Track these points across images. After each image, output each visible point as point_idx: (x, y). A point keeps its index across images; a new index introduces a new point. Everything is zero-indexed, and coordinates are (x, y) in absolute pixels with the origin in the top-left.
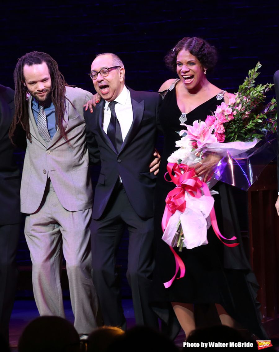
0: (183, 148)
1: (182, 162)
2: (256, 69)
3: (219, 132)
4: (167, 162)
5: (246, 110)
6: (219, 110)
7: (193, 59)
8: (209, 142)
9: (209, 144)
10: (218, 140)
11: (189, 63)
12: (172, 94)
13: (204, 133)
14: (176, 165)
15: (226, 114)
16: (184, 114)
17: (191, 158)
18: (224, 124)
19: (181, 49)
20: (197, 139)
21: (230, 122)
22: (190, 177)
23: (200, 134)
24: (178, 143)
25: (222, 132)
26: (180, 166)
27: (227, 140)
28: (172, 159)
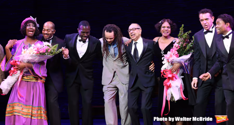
1: (166, 69)
3: (176, 54)
5: (183, 43)
8: (173, 58)
9: (173, 59)
10: (176, 57)
13: (171, 56)
14: (164, 70)
15: (176, 46)
16: (163, 50)
17: (169, 66)
18: (177, 51)
19: (164, 22)
20: (168, 59)
21: (179, 49)
22: (170, 74)
23: (170, 57)
25: (177, 54)
26: (166, 71)
27: (180, 56)
28: (163, 68)
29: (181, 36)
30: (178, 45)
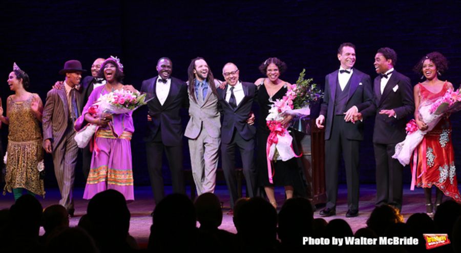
0: (273, 113)
2: (303, 72)
3: (291, 104)
4: (266, 121)
5: (301, 92)
6: (288, 94)
7: (276, 68)
8: (287, 109)
10: (290, 108)
11: (275, 70)
12: (263, 87)
13: (283, 105)
14: (271, 121)
15: (292, 95)
16: (271, 97)
17: (278, 117)
18: (292, 100)
19: (270, 63)
20: (280, 108)
21: (295, 98)
22: (279, 127)
23: (281, 106)
24: (270, 111)
26: (273, 122)
27: (295, 108)
28: (268, 118)
29: (300, 83)
30: (294, 93)
